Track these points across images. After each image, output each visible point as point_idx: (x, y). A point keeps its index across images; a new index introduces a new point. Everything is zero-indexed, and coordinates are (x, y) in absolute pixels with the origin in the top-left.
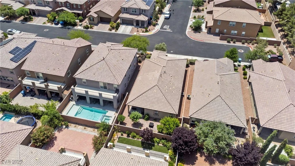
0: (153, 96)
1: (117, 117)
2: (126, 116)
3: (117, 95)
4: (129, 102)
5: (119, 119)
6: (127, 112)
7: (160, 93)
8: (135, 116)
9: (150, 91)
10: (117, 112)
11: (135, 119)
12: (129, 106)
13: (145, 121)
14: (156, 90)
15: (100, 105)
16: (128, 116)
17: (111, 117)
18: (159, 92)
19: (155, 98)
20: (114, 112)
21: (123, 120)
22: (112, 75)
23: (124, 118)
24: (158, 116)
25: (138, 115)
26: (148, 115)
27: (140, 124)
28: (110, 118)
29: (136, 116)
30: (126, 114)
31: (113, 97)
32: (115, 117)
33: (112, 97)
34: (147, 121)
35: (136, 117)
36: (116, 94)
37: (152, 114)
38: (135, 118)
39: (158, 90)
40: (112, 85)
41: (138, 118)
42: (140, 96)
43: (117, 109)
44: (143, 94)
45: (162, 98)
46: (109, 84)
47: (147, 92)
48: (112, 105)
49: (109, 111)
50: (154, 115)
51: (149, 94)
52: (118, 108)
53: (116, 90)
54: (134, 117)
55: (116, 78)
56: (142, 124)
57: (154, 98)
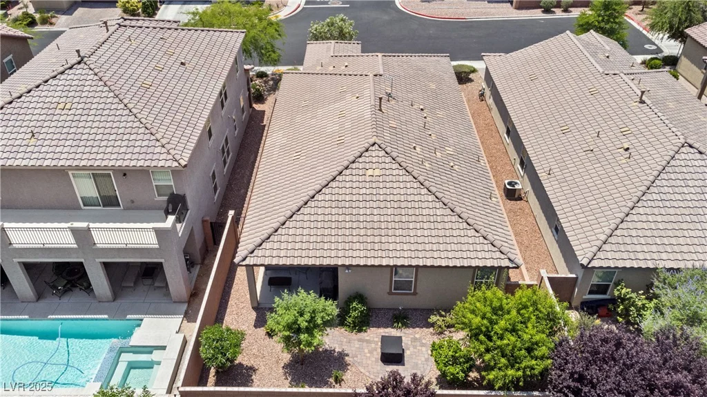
0: (368, 198)
1: (197, 344)
2: (243, 328)
3: (179, 226)
4: (251, 247)
5: (205, 353)
6: (248, 304)
7: (401, 179)
8: (301, 314)
9: (348, 179)
10: (189, 316)
11: (303, 337)
12: (250, 269)
13: (354, 336)
14: (375, 165)
15: (95, 297)
16: (256, 326)
17: (164, 348)
18: (395, 172)
19: (382, 205)
20: (176, 321)
21: (235, 355)
22: (137, 124)
23: (238, 339)
24: (415, 294)
25: (314, 311)
26: (360, 298)
27: (329, 354)
28: (156, 356)
29: (307, 316)
30: (239, 315)
31: (155, 241)
32: (185, 342)
33: (151, 241)
34: (360, 331)
35: (304, 324)
36: (171, 218)
37: (380, 293)
38: (299, 331)
39: (387, 166)
40: (144, 173)
41: (316, 326)
42: (305, 210)
43: (189, 302)
44: (318, 197)
45: (417, 198)
46: (124, 173)
47: (333, 184)
48: (157, 284)
49: (148, 321)
50: (390, 293)
51: (348, 191)
52: (195, 294)
53: (169, 201)
54: (295, 322)
55: (159, 136)
56: (342, 355)
57: (375, 205)
